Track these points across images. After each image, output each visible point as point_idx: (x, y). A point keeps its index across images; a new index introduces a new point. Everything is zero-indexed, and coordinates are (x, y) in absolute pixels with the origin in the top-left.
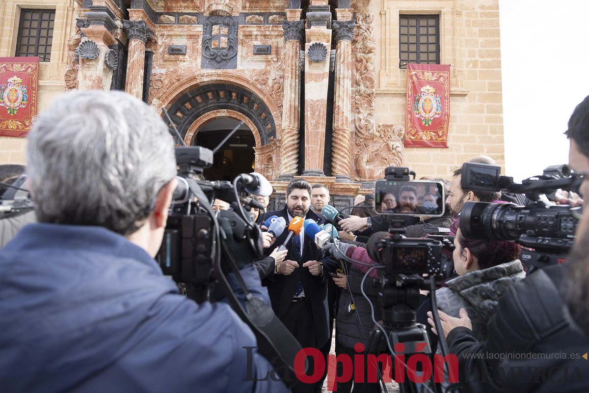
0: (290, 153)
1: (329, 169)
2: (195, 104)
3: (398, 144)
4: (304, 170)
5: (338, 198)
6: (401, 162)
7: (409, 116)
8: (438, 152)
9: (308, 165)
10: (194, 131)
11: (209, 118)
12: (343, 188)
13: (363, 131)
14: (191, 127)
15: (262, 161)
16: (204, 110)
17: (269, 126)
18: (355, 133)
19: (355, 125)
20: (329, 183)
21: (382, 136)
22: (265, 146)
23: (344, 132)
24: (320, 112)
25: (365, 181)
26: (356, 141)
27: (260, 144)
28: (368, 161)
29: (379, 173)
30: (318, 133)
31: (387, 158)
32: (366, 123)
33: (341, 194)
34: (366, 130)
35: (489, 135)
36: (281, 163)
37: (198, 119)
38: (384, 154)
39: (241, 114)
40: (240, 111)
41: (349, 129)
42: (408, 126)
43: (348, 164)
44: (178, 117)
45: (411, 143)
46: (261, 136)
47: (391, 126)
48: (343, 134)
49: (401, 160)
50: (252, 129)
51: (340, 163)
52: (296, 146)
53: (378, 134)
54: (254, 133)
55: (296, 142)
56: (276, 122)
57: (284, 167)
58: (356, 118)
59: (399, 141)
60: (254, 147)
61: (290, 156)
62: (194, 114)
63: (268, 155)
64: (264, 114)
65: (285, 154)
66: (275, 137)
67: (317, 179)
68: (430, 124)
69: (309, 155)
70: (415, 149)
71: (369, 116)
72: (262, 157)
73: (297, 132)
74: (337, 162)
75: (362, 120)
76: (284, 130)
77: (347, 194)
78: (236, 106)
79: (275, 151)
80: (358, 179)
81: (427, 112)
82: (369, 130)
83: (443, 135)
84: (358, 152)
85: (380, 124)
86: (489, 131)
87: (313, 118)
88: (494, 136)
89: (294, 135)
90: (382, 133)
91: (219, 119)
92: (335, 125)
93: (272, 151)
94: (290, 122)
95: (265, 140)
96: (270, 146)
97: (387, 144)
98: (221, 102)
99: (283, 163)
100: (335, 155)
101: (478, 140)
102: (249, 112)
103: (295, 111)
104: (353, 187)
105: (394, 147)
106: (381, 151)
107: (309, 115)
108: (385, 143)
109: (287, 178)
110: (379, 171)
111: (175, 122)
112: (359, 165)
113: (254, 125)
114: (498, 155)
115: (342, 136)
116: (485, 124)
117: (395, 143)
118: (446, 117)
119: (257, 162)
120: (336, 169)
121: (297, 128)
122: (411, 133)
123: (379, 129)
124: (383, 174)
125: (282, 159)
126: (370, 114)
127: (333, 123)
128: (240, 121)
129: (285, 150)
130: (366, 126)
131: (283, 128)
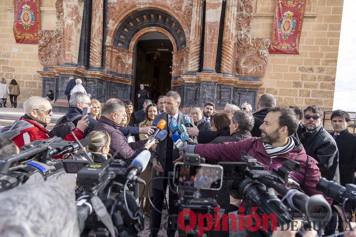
0: (195, 57)
1: (218, 69)
2: (136, 23)
3: (266, 52)
4: (203, 69)
5: (223, 87)
6: (266, 63)
7: (275, 32)
8: (292, 57)
9: (205, 65)
10: (135, 41)
11: (144, 32)
12: (227, 81)
13: (243, 43)
14: (133, 38)
15: (177, 61)
16: (141, 27)
18: (238, 44)
19: (238, 39)
20: (218, 77)
21: (255, 46)
22: (179, 51)
23: (230, 44)
24: (214, 31)
25: (242, 76)
26: (238, 49)
27: (176, 50)
28: (244, 63)
29: (251, 70)
30: (213, 44)
31: (257, 61)
32: (245, 37)
33: (225, 84)
34: (245, 42)
35: (329, 45)
36: (189, 63)
37: (138, 33)
38: (255, 58)
39: (165, 30)
40: (164, 28)
41: (233, 42)
42: (273, 39)
43: (231, 65)
44: (125, 32)
45: (274, 50)
46: (177, 45)
47: (262, 39)
48: (229, 45)
49: (266, 62)
50: (171, 40)
51: (226, 64)
52: (199, 53)
53: (252, 45)
54: (172, 43)
55: (199, 50)
56: (187, 36)
57: (190, 66)
58: (239, 33)
59: (266, 49)
60: (172, 52)
61: (194, 59)
62: (135, 30)
63: (181, 57)
64: (179, 30)
65: (192, 57)
66: (185, 46)
67: (211, 75)
68: (287, 38)
69: (206, 59)
70: (276, 55)
71: (248, 32)
72: (177, 58)
73: (200, 43)
74: (224, 63)
75: (243, 35)
76: (191, 42)
77: (229, 84)
78: (161, 24)
79: (185, 55)
80: (237, 74)
81: (286, 30)
82: (247, 42)
83: (295, 45)
84: (239, 56)
85: (254, 38)
86: (329, 43)
87: (210, 35)
88: (331, 46)
89: (197, 45)
90: (255, 43)
91: (150, 33)
92: (224, 38)
93: (184, 55)
94: (195, 37)
95: (179, 47)
96: (182, 52)
97: (258, 52)
98: (151, 22)
100: (223, 59)
101: (320, 49)
102: (169, 28)
103: (198, 28)
104: (234, 80)
105: (263, 54)
106: (254, 56)
107: (208, 32)
108: (256, 51)
109: (192, 73)
110: (251, 69)
111: (123, 35)
112: (238, 65)
113: (172, 37)
114: (333, 59)
115: (229, 46)
116: (326, 38)
117: (263, 51)
118: (298, 34)
119: (174, 61)
120: (223, 68)
121: (200, 41)
122: (275, 44)
123: (253, 41)
124: (254, 71)
125: (189, 60)
126: (248, 31)
127: (223, 37)
128: (164, 34)
129: (191, 55)
130: (245, 39)
131: (190, 40)
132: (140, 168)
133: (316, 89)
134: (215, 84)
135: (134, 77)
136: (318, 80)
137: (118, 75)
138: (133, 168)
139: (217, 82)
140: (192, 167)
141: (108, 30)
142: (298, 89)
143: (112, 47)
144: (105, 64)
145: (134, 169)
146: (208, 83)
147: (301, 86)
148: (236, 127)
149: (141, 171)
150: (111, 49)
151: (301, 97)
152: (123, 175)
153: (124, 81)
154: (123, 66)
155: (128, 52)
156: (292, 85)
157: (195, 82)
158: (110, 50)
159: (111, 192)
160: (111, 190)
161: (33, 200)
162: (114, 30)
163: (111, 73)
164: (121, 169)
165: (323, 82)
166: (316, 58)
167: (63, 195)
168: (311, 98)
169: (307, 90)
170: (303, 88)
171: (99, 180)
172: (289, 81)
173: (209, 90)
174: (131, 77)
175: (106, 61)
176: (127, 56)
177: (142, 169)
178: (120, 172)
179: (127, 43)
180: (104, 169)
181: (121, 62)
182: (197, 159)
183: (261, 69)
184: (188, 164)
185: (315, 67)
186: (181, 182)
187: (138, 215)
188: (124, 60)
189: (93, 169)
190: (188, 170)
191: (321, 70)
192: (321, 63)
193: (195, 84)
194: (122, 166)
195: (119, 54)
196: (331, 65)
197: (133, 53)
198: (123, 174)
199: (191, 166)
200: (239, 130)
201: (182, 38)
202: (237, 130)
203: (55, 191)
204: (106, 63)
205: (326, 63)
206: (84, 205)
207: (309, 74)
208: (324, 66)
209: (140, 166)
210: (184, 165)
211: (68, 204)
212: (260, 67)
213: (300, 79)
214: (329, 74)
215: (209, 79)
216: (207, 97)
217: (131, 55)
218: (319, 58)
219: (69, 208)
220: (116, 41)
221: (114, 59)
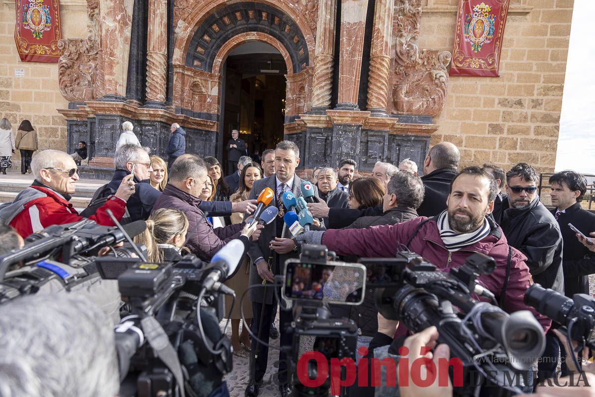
0: (324, 84)
1: (363, 103)
2: (222, 26)
3: (443, 74)
4: (337, 103)
5: (372, 133)
6: (444, 93)
7: (458, 40)
8: (487, 81)
9: (341, 97)
10: (223, 56)
11: (238, 42)
12: (378, 123)
13: (404, 58)
14: (219, 52)
15: (294, 90)
16: (233, 32)
17: (301, 51)
18: (396, 60)
19: (396, 51)
20: (363, 118)
21: (425, 64)
22: (297, 74)
23: (383, 60)
24: (356, 38)
25: (403, 114)
26: (396, 69)
27: (292, 72)
28: (407, 92)
29: (418, 106)
30: (354, 61)
31: (429, 89)
32: (407, 49)
33: (375, 129)
34: (408, 56)
35: (550, 62)
36: (313, 94)
37: (227, 43)
38: (426, 84)
39: (272, 37)
40: (272, 34)
41: (388, 57)
42: (456, 51)
43: (385, 96)
44: (206, 41)
45: (457, 70)
46: (293, 63)
47: (437, 52)
48: (382, 62)
49: (444, 91)
50: (283, 54)
51: (376, 95)
52: (330, 76)
53: (420, 62)
54: (285, 59)
55: (330, 71)
56: (310, 47)
57: (316, 98)
58: (398, 42)
59: (443, 69)
60: (285, 75)
61: (323, 87)
62: (221, 38)
63: (301, 84)
64: (296, 38)
65: (318, 84)
66: (307, 64)
67: (351, 113)
68: (479, 50)
69: (343, 87)
70: (461, 78)
71: (412, 40)
72: (294, 85)
73: (331, 60)
74: (374, 94)
75: (404, 45)
76: (317, 57)
77: (382, 129)
78: (267, 28)
79: (307, 80)
80: (395, 112)
81: (478, 36)
82: (411, 56)
83: (493, 62)
84: (397, 82)
85: (424, 50)
86: (549, 57)
87: (349, 45)
88: (554, 63)
89: (328, 63)
90: (426, 59)
91: (248, 42)
92: (373, 51)
93: (305, 79)
94: (324, 49)
95: (297, 67)
96: (302, 74)
97: (430, 73)
98: (250, 24)
99: (316, 93)
100: (371, 87)
101: (535, 68)
102: (280, 35)
103: (329, 34)
104: (389, 122)
105: (438, 77)
106: (423, 81)
107: (345, 40)
108: (427, 72)
109: (319, 111)
110: (419, 104)
111: (202, 47)
112: (397, 97)
113: (286, 50)
114: (556, 86)
115: (381, 64)
116: (546, 48)
117: (439, 72)
118: (498, 43)
119: (288, 91)
120: (372, 102)
121: (332, 55)
122: (458, 60)
123: (422, 56)
124: (423, 107)
125: (314, 89)
126: (414, 38)
127: (371, 49)
128: (271, 45)
129: (317, 79)
130: (408, 52)
131: (316, 54)
132: (224, 269)
133: (527, 137)
134: (358, 129)
135: (222, 118)
136: (531, 121)
137: (194, 115)
138: (212, 269)
139: (361, 126)
140: (314, 266)
141: (176, 39)
142: (498, 136)
143: (183, 67)
144: (172, 96)
145: (214, 270)
146: (346, 127)
147: (501, 131)
148: (392, 200)
149: (227, 275)
150: (181, 71)
151: (502, 150)
152: (198, 281)
153: (205, 125)
154: (203, 99)
155: (211, 76)
156: (487, 130)
157: (324, 126)
158: (179, 72)
159: (176, 310)
160: (177, 306)
161: (36, 322)
162: (187, 37)
163: (182, 111)
164: (193, 272)
165: (538, 124)
166: (528, 84)
167: (91, 314)
168: (518, 151)
169: (513, 138)
170: (505, 135)
171: (155, 289)
172: (482, 122)
173: (347, 139)
174: (216, 118)
175: (174, 92)
176: (210, 83)
177: (228, 271)
178: (191, 276)
179: (208, 60)
180: (164, 270)
181: (199, 92)
182: (322, 254)
183: (435, 102)
184: (307, 262)
185: (526, 100)
186: (295, 293)
187: (222, 346)
188: (204, 90)
189: (145, 272)
190: (308, 272)
191: (536, 104)
192: (535, 92)
193: (324, 128)
194: (196, 266)
195: (195, 80)
196: (553, 95)
197: (220, 78)
198: (196, 279)
199: (312, 265)
200: (396, 206)
201: (302, 52)
202: (393, 205)
203: (76, 307)
204: (174, 94)
205: (544, 91)
206: (130, 332)
207: (517, 111)
208: (540, 97)
209: (225, 266)
210: (302, 264)
211: (97, 330)
212: (434, 99)
213: (501, 118)
214: (550, 110)
215: (347, 120)
216: (345, 150)
217: (216, 80)
218: (532, 84)
219: (99, 336)
220: (190, 57)
221: (187, 88)
